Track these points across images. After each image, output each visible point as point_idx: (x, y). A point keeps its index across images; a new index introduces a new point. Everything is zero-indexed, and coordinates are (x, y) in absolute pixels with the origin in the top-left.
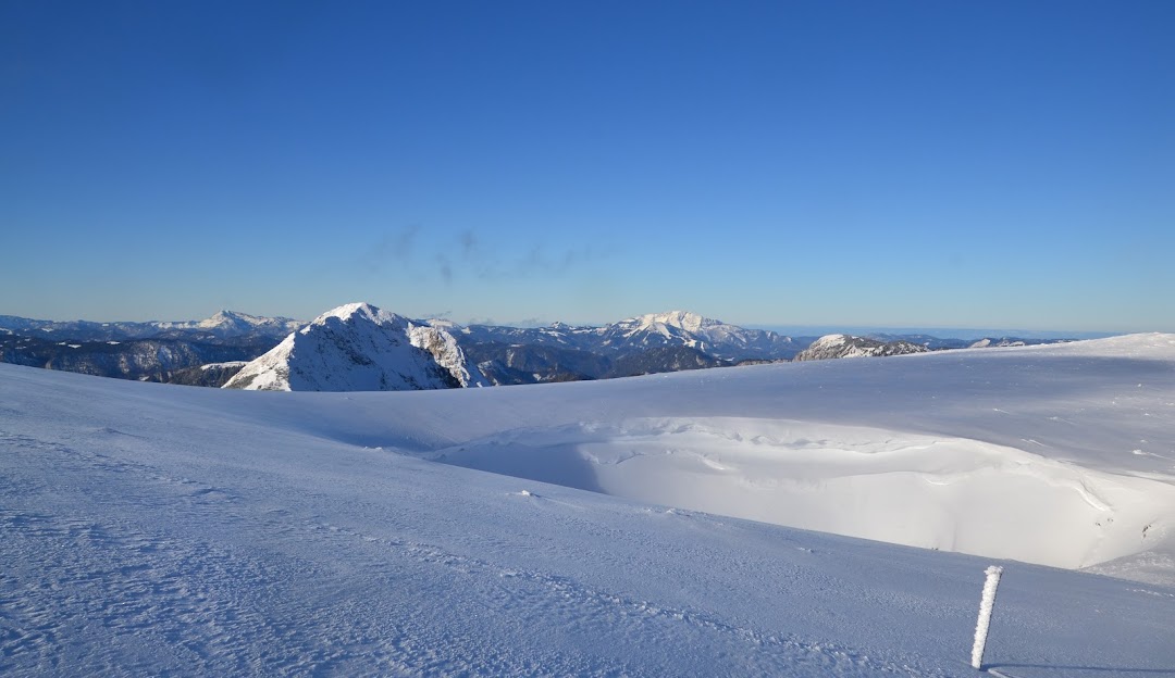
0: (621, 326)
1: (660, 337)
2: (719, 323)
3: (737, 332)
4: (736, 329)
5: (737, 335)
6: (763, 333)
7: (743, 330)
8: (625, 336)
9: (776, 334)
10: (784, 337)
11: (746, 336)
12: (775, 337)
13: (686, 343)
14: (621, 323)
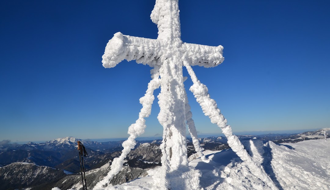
0: (51, 142)
1: (67, 145)
2: (80, 140)
3: (86, 142)
4: (85, 141)
5: (86, 143)
6: (93, 142)
7: (87, 142)
8: (56, 145)
9: (97, 142)
10: (99, 143)
11: (88, 143)
12: (97, 143)
13: (75, 146)
14: (51, 141)
